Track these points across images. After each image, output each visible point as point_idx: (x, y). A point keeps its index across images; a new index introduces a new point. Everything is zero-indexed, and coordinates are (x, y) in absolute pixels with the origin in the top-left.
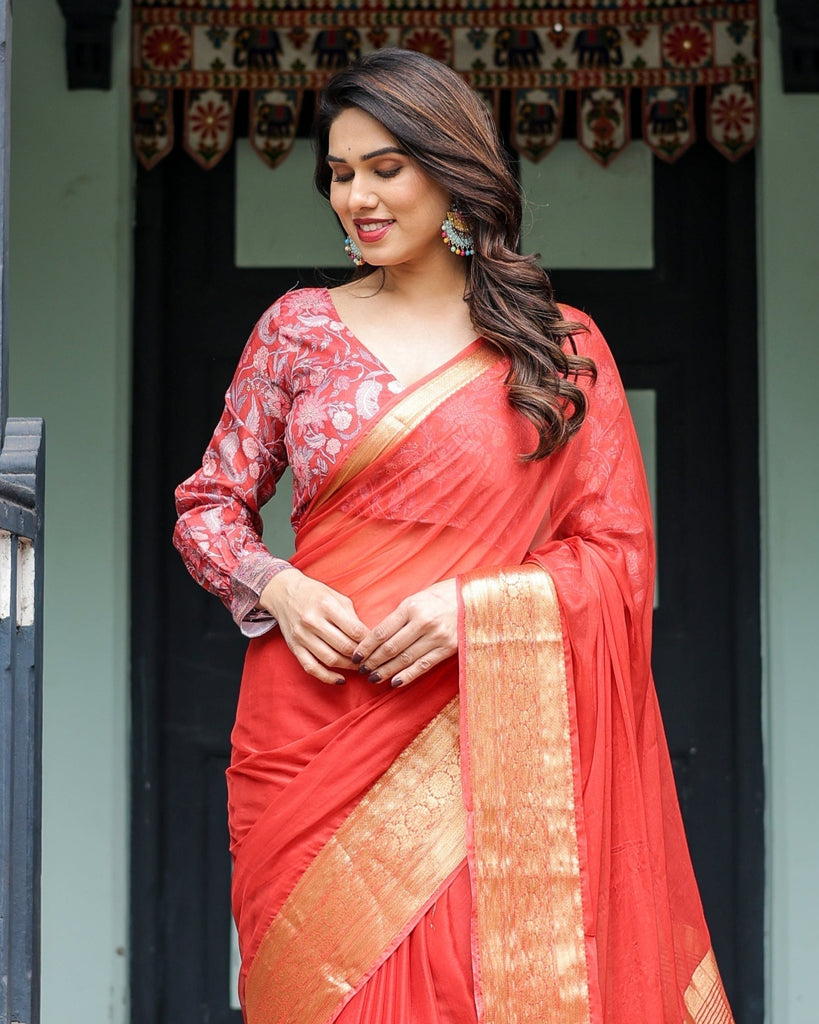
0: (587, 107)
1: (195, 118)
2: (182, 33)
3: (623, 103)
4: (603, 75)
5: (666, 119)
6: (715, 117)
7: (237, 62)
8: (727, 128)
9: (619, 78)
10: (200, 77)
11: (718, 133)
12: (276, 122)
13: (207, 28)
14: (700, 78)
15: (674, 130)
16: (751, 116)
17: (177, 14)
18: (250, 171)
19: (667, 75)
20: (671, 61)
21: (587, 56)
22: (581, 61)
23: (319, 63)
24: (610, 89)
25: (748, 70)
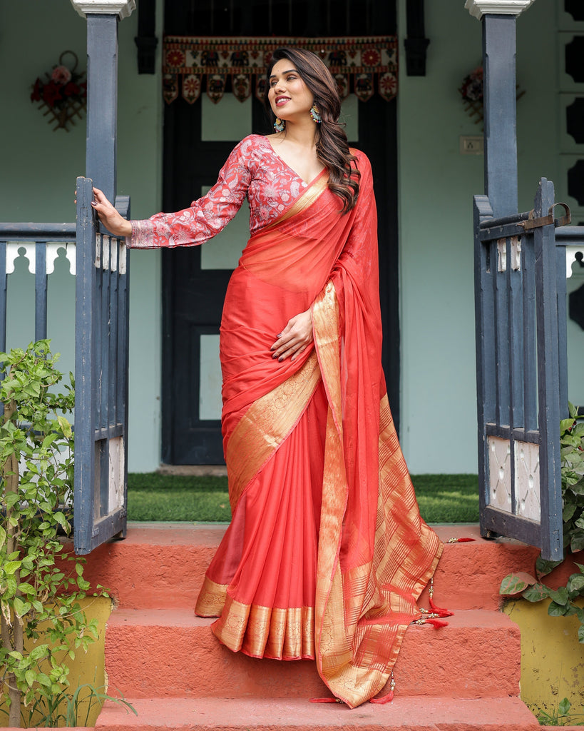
1: (186, 85)
2: (181, 53)
3: (347, 79)
4: (339, 69)
5: (363, 85)
6: (382, 85)
7: (202, 64)
8: (386, 89)
9: (345, 70)
10: (188, 69)
11: (382, 91)
12: (217, 87)
13: (190, 51)
14: (376, 70)
15: (366, 90)
16: (395, 84)
17: (180, 46)
18: (207, 106)
19: (364, 69)
20: (365, 64)
21: (333, 62)
22: (331, 64)
23: (233, 64)
24: (342, 74)
25: (394, 68)
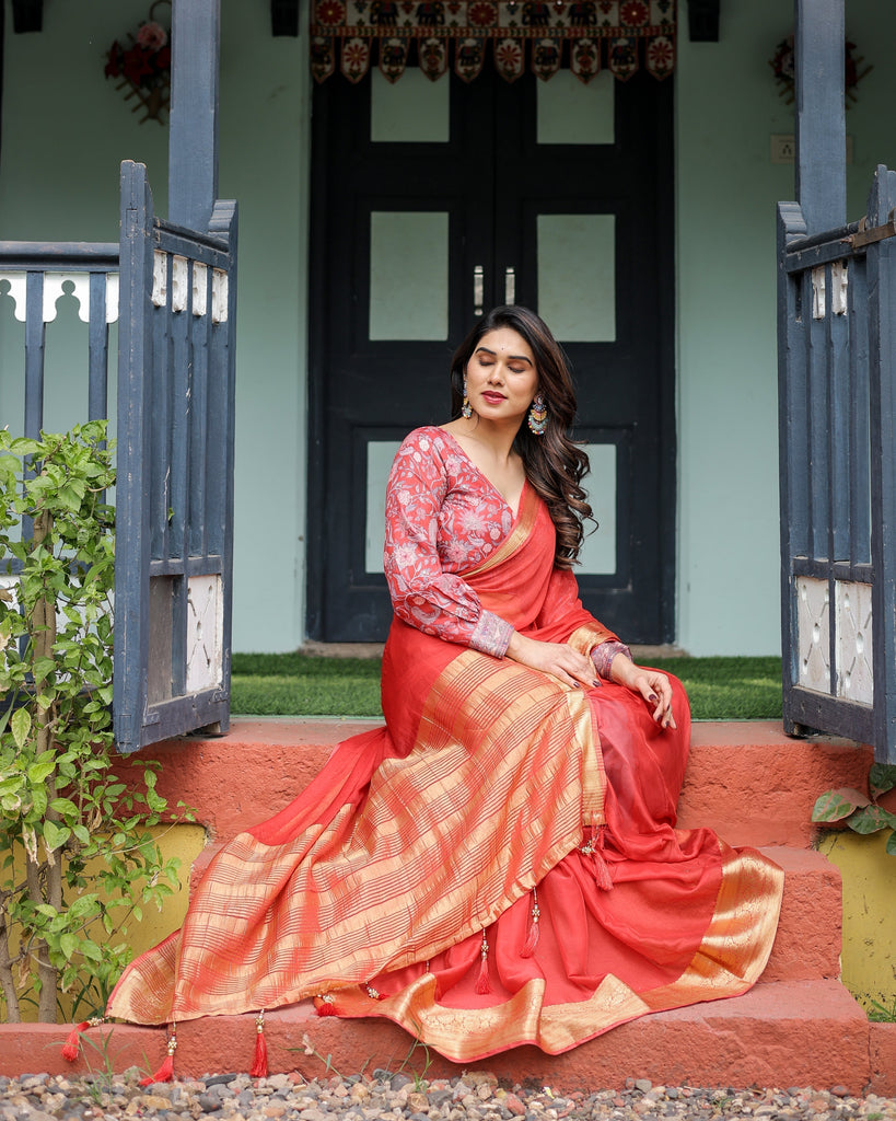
0: (576, 49)
1: (347, 54)
2: (339, 4)
3: (597, 47)
4: (585, 30)
5: (621, 55)
6: (651, 55)
7: (372, 22)
8: (657, 62)
9: (595, 32)
10: (350, 30)
11: (652, 64)
12: (395, 57)
13: (354, 2)
14: (642, 33)
15: (627, 63)
16: (671, 55)
18: (379, 85)
19: (623, 31)
20: (625, 22)
21: (576, 19)
22: (572, 22)
23: (420, 23)
24: (589, 38)
25: (670, 29)
